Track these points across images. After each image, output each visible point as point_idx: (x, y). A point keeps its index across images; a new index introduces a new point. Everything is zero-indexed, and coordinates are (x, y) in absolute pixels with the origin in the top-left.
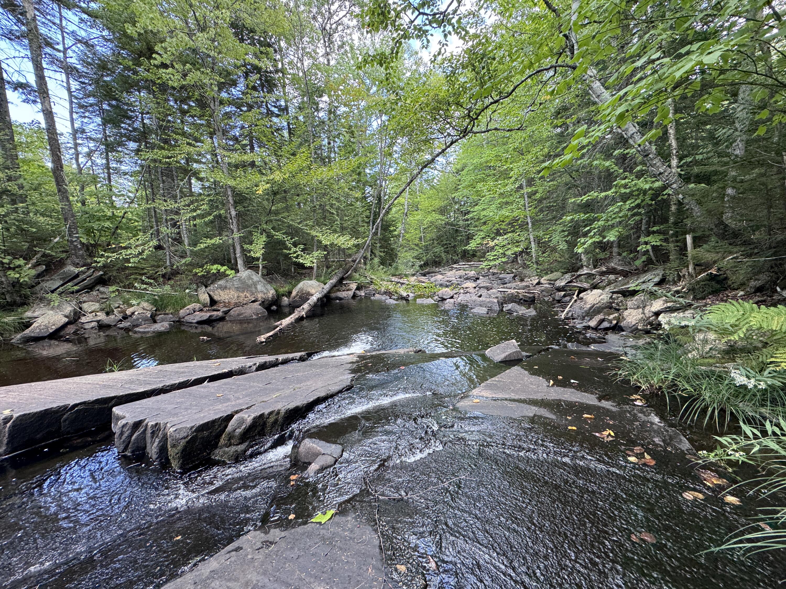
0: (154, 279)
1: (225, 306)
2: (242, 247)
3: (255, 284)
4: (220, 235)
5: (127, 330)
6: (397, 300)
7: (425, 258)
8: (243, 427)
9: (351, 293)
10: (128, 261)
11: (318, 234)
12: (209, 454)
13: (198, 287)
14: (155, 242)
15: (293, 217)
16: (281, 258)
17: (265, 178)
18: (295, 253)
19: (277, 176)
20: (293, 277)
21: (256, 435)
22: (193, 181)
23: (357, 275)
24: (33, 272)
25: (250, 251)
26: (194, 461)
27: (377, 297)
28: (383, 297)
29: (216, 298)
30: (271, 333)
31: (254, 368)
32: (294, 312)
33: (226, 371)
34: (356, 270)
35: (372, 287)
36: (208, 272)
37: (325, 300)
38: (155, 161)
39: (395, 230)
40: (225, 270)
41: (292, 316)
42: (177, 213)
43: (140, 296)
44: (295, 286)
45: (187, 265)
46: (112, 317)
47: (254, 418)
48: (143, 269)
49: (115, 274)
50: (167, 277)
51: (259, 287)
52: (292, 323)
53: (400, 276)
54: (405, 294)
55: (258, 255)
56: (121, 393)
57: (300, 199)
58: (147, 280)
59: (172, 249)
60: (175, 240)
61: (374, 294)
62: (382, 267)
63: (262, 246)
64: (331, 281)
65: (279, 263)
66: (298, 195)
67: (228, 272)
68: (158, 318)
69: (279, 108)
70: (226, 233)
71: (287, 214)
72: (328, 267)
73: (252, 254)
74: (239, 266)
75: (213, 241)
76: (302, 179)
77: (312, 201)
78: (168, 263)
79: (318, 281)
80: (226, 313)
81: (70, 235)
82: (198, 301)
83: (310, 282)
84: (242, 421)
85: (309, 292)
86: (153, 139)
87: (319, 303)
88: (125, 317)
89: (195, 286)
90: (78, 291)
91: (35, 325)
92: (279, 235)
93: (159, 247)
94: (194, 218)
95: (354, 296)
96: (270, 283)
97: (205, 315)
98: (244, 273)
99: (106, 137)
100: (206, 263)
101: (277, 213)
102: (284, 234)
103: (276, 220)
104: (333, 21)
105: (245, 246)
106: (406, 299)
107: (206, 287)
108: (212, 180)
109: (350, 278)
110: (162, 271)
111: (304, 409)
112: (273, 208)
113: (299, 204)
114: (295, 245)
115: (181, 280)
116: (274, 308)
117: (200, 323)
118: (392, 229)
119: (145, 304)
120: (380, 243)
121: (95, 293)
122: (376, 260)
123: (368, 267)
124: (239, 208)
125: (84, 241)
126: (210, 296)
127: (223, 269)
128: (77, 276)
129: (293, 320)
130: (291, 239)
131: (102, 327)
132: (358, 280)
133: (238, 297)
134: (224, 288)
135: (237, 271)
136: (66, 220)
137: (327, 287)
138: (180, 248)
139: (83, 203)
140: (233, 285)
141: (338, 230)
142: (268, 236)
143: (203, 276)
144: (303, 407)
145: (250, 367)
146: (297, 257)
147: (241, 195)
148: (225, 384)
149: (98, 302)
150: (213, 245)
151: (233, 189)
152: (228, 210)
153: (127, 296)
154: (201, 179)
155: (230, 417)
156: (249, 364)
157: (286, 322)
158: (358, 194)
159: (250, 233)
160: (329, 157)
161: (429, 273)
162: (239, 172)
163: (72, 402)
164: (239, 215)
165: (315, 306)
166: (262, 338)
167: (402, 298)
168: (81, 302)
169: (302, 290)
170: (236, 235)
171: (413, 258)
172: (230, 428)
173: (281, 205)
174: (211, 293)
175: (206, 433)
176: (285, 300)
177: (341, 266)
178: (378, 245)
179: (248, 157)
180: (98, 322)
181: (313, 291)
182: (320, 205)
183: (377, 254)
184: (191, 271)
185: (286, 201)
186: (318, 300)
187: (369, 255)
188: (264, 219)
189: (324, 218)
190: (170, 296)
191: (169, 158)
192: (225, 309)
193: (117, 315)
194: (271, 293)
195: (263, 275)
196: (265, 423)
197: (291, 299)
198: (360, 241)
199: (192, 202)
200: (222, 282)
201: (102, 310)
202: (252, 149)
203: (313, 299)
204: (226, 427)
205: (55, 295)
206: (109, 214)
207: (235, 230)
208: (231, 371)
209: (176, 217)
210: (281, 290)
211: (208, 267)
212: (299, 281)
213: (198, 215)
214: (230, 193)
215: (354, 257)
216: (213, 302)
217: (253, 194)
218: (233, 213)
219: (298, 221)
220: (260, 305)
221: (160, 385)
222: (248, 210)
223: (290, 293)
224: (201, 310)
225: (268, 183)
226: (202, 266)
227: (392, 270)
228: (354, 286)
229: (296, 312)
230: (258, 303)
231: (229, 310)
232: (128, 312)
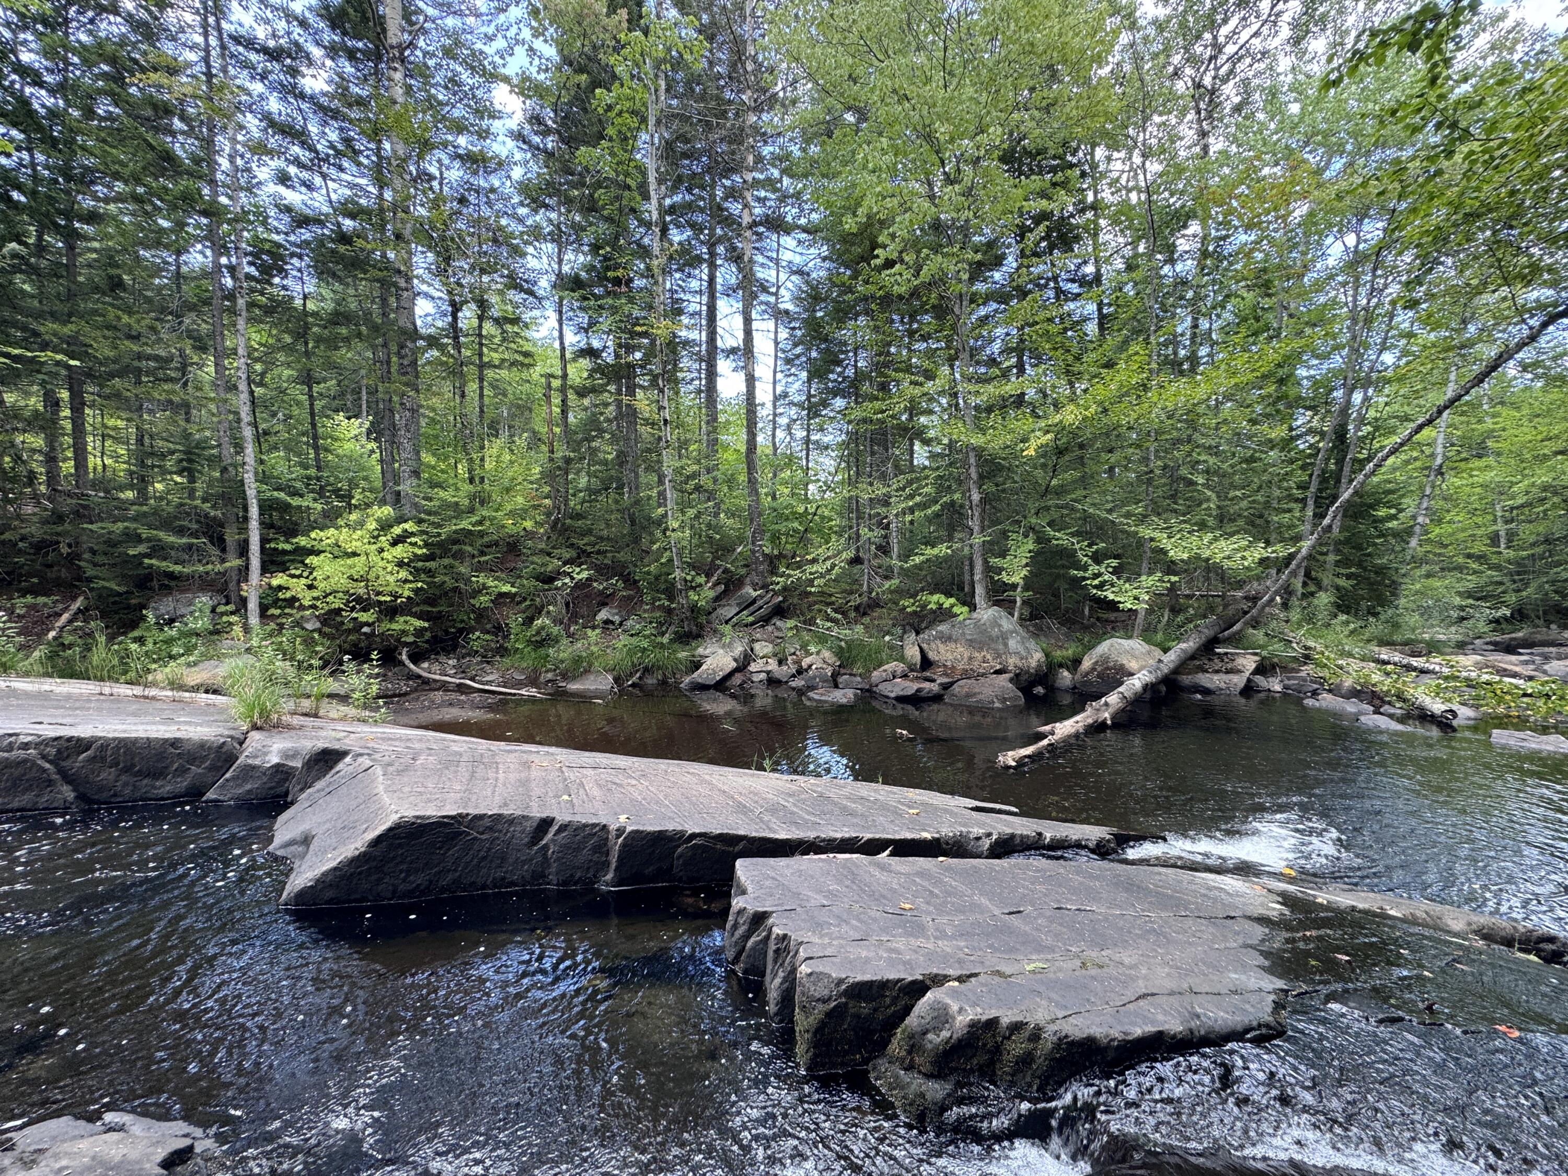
0: (843, 613)
1: (945, 674)
2: (986, 562)
3: (1004, 637)
4: (950, 538)
5: (801, 692)
6: (1401, 720)
7: (1512, 598)
8: (945, 1034)
9: (1239, 681)
10: (811, 582)
11: (1156, 534)
12: (866, 1061)
13: (905, 632)
14: (849, 554)
15: (1097, 498)
16: (1063, 586)
17: (1042, 423)
18: (1096, 576)
19: (1070, 416)
20: (1085, 628)
21: (972, 1071)
22: (917, 446)
23: (1258, 635)
24: (711, 594)
25: (1000, 570)
26: (834, 1066)
27: (1327, 701)
28: (1351, 707)
29: (932, 655)
30: (1028, 750)
31: (986, 844)
32: (1083, 710)
33: (927, 835)
34: (1255, 624)
35: (1307, 670)
36: (924, 607)
37: (1163, 689)
38: (864, 421)
39: (1394, 517)
40: (952, 606)
41: (1078, 718)
42: (887, 504)
43: (822, 639)
44: (1090, 647)
45: (891, 592)
46: (785, 668)
47: (973, 1025)
48: (831, 595)
49: (796, 601)
50: (862, 611)
51: (1012, 643)
52: (1077, 735)
53: (1413, 648)
54: (1437, 707)
55: (1017, 579)
56: (755, 832)
57: (1113, 458)
58: (833, 615)
59: (875, 563)
60: (879, 548)
61: (1315, 693)
62: (1343, 617)
63: (1024, 561)
64: (1183, 646)
65: (1056, 595)
66: (1110, 451)
67: (956, 610)
68: (841, 680)
69: (1083, 282)
70: (960, 535)
71: (1084, 493)
72: (1175, 611)
73: (1004, 577)
74: (977, 599)
75: (936, 551)
76: (1125, 415)
77: (1145, 460)
78: (865, 588)
79: (1148, 641)
80: (946, 687)
81: (753, 543)
82: (902, 659)
83: (1126, 643)
84: (942, 1017)
85: (1122, 666)
86: (866, 387)
87: (1148, 696)
88: (800, 672)
89: (899, 631)
90: (752, 624)
91: (704, 667)
92: (1062, 539)
93: (856, 561)
94: (912, 510)
95: (1249, 690)
96: (1035, 636)
97: (910, 687)
98: (986, 613)
99: (810, 396)
100: (922, 590)
101: (1060, 491)
102: (1073, 535)
103: (1057, 506)
104: (1222, 59)
105: (994, 561)
106: (1444, 724)
107: (918, 633)
108: (946, 441)
109: (1237, 640)
110: (855, 600)
111: (1111, 1055)
112: (1054, 482)
113: (1111, 469)
114: (1097, 558)
115: (880, 618)
116: (1039, 690)
117: (901, 699)
118: (1382, 513)
119: (826, 654)
120: (1338, 551)
121: (770, 628)
122: (1324, 599)
123: (1295, 615)
124: (989, 487)
125: (767, 551)
126: (922, 650)
127: (948, 602)
128: (754, 601)
129: (1080, 727)
130: (1090, 546)
131: (772, 682)
132: (1262, 647)
133: (970, 658)
134: (946, 639)
135: (973, 607)
136: (752, 521)
137: (1171, 658)
138: (885, 561)
139: (774, 498)
140: (964, 634)
141: (1211, 522)
142: (1038, 541)
143: (915, 612)
144: (1108, 1047)
145: (978, 839)
146: (1100, 587)
147: (992, 461)
148: (921, 874)
149: (771, 642)
150: (936, 556)
151: (979, 451)
152: (966, 493)
153: (807, 637)
154: (926, 442)
155: (918, 989)
156: (977, 831)
157: (1065, 728)
158: (1278, 432)
159: (1004, 534)
160: (1193, 359)
161: (1529, 644)
162: (994, 418)
163: (692, 828)
164: (984, 501)
165: (1136, 703)
166: (1010, 758)
167: (1425, 717)
168: (753, 641)
169: (1105, 659)
170: (978, 539)
171: (1459, 594)
172: (912, 1021)
173: (1071, 475)
174: (925, 646)
175: (865, 1008)
176: (1065, 677)
177: (1211, 609)
178: (1332, 558)
179: (1011, 387)
180: (768, 672)
181: (1133, 665)
182: (1165, 467)
183: (1325, 582)
184: (897, 604)
185: (1083, 465)
186: (1146, 687)
187: (1298, 584)
188: (1033, 506)
189: (1174, 497)
190: (861, 644)
191: (883, 412)
192: (946, 680)
193: (790, 668)
194: (1036, 658)
195: (1022, 619)
196: (997, 1050)
197: (1078, 676)
198: (1279, 551)
199: (910, 483)
200: (943, 628)
201: (775, 655)
202: (1021, 370)
203: (1135, 684)
204: (908, 1010)
205: (729, 627)
206: (801, 509)
207: (976, 529)
208: (937, 841)
209: (882, 510)
210: (1058, 654)
211: (924, 597)
212: (1099, 639)
213: (917, 505)
214: (972, 460)
215: (1254, 587)
216: (926, 663)
217: (1016, 458)
218: (976, 497)
219: (1109, 506)
220: (1011, 680)
221: (811, 835)
222: (1004, 491)
223: (1077, 662)
224: (905, 676)
225: (1047, 432)
226: (914, 596)
227: (1375, 627)
228: (1248, 663)
229: (1089, 711)
230: (1007, 676)
231: (952, 684)
232: (804, 664)
